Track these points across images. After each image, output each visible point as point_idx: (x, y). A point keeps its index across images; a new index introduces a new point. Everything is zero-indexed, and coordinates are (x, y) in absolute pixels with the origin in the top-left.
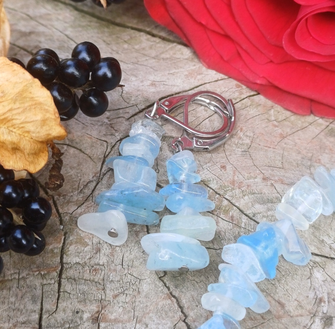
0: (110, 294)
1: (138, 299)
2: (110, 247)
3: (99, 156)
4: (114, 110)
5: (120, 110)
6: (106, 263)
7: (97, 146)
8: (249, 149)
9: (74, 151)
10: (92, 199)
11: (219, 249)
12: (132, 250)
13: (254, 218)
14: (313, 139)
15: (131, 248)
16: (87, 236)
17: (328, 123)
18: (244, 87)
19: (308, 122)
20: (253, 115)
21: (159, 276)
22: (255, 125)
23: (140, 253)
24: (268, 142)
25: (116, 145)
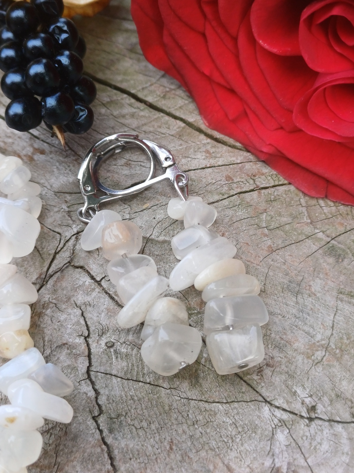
1: (63, 442)
4: (76, 193)
7: (49, 238)
11: (170, 389)
14: (308, 257)
17: (329, 239)
18: (235, 181)
19: (305, 235)
20: (240, 217)
21: (93, 415)
22: (241, 231)
23: (76, 382)
24: (252, 256)
25: (71, 240)
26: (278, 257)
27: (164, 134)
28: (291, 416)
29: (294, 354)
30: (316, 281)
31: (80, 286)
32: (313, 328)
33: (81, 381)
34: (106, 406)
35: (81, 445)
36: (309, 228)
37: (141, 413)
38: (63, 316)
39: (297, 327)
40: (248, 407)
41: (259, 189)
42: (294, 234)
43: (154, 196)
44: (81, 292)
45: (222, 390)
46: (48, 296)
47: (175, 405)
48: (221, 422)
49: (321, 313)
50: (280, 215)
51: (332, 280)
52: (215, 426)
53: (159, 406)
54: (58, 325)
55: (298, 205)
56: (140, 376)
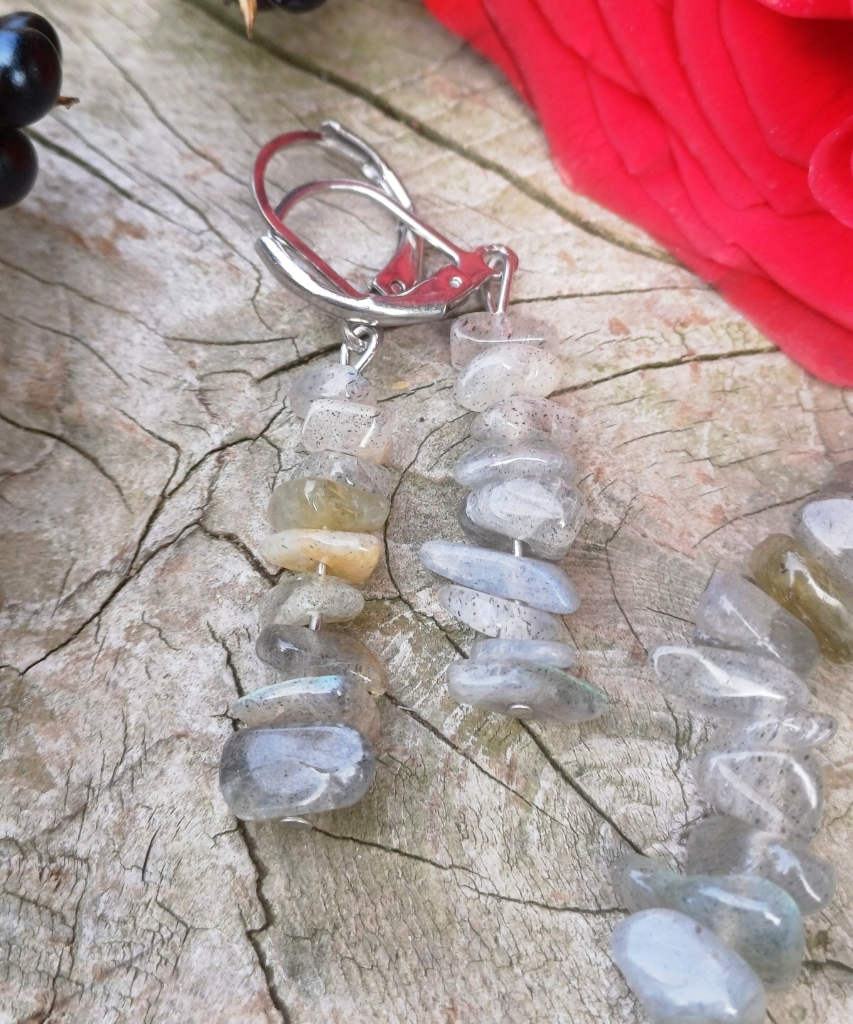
0: (87, 962)
1: (168, 995)
2: (119, 804)
3: (148, 488)
4: (220, 344)
5: (241, 346)
6: (97, 856)
7: (147, 457)
8: (609, 544)
9: (74, 461)
10: (97, 632)
11: (450, 867)
12: (182, 825)
13: (577, 780)
15: (181, 816)
16: (57, 757)
18: (634, 335)
19: (809, 483)
20: (644, 429)
21: (249, 928)
22: (645, 465)
23: (205, 838)
24: (673, 530)
25: (203, 464)
26: (739, 538)
27: (454, 204)
31: (225, 585)
33: (221, 834)
34: (283, 906)
35: (215, 1006)
36: (819, 468)
37: (373, 928)
38: (179, 662)
41: (695, 360)
42: (783, 481)
43: (423, 363)
44: (227, 602)
45: (586, 878)
46: (142, 608)
47: (463, 910)
48: (583, 963)
50: (746, 429)
52: (567, 973)
53: (420, 912)
54: (163, 684)
55: (792, 406)
56: (375, 829)
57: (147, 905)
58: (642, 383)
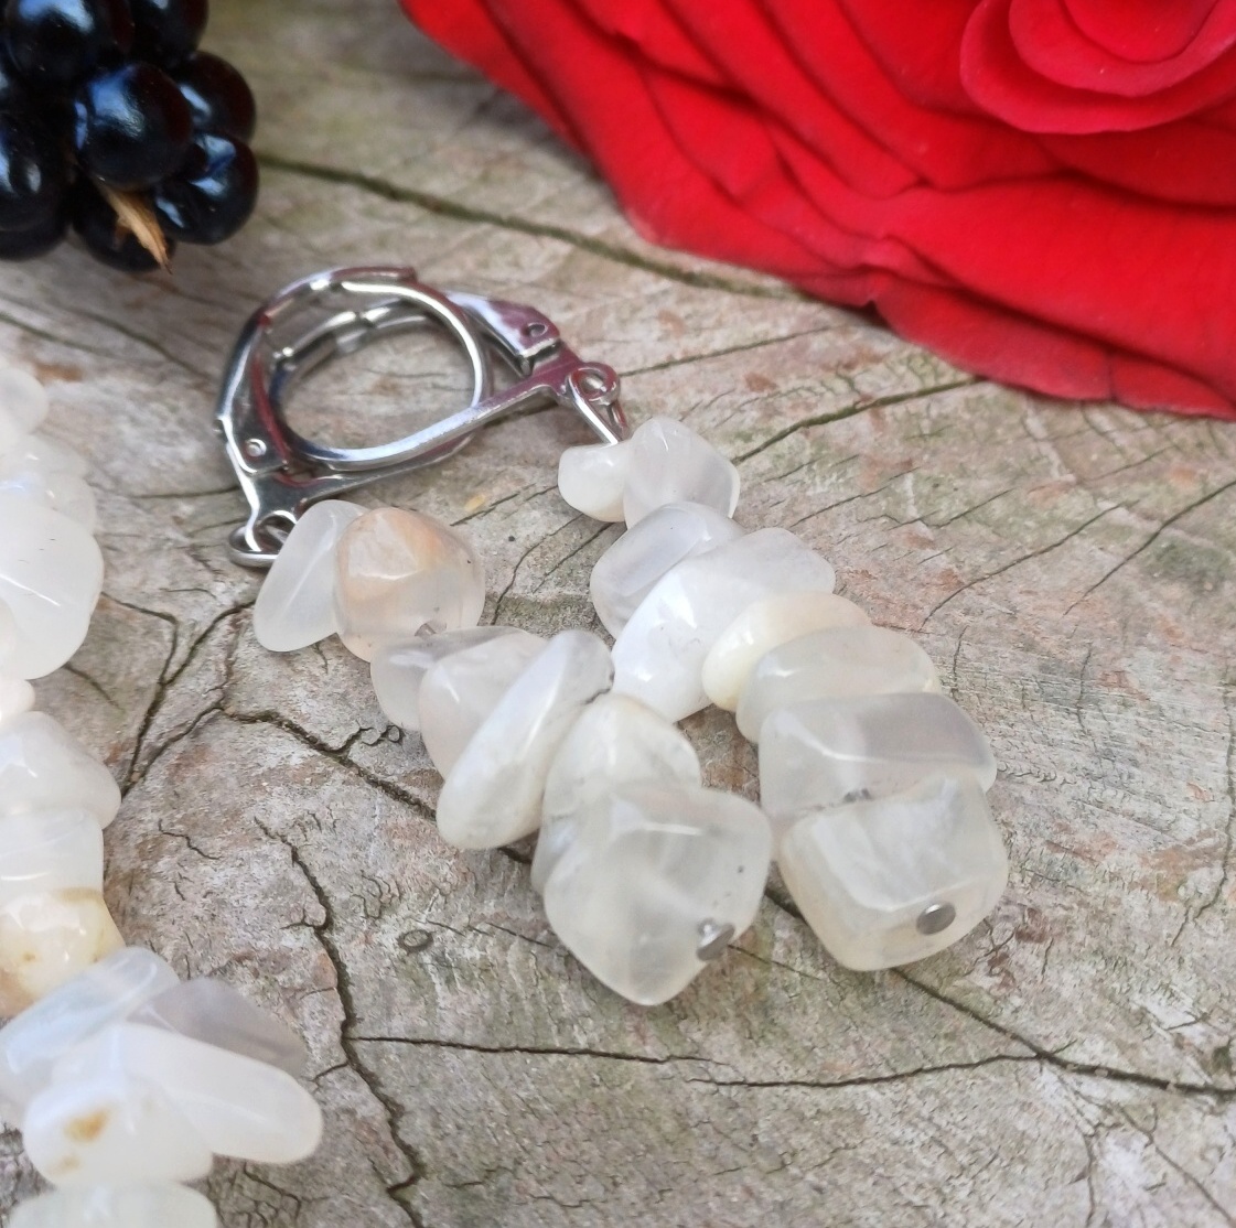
3: (137, 679)
7: (130, 638)
11: (669, 1059)
14: (1091, 590)
17: (1154, 526)
18: (784, 388)
20: (823, 501)
21: (390, 1182)
22: (835, 540)
24: (891, 606)
25: (213, 633)
26: (986, 602)
28: (1146, 1091)
29: (1112, 893)
30: (1137, 654)
31: (271, 770)
32: (1159, 800)
33: (323, 1074)
34: (434, 1149)
36: (1074, 501)
37: (572, 1154)
38: (222, 874)
39: (1101, 808)
40: (979, 1082)
41: (874, 405)
42: (1027, 528)
43: (499, 469)
44: (278, 790)
45: (867, 1038)
46: (156, 817)
47: (698, 1108)
48: (887, 1146)
49: (1180, 753)
50: (963, 472)
51: (1195, 645)
52: (868, 1161)
53: (637, 1124)
54: (204, 904)
55: (1019, 438)
56: (549, 1030)
57: (232, 1181)
58: (808, 443)
